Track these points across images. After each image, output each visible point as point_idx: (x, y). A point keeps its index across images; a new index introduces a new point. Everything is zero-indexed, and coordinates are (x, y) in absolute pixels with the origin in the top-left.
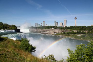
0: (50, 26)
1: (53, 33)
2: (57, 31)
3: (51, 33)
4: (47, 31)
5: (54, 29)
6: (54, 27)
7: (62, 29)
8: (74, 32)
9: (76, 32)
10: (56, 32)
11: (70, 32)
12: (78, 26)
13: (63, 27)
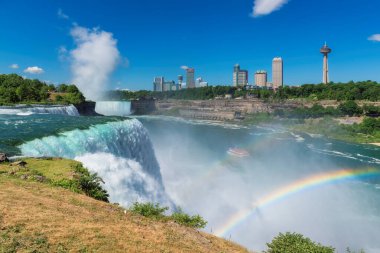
0: (217, 87)
1: (230, 116)
2: (249, 106)
3: (222, 115)
4: (203, 106)
5: (233, 97)
6: (232, 90)
7: (267, 96)
8: (325, 107)
9: (336, 106)
10: (242, 108)
11: (306, 108)
12: (336, 82)
13: (271, 89)
